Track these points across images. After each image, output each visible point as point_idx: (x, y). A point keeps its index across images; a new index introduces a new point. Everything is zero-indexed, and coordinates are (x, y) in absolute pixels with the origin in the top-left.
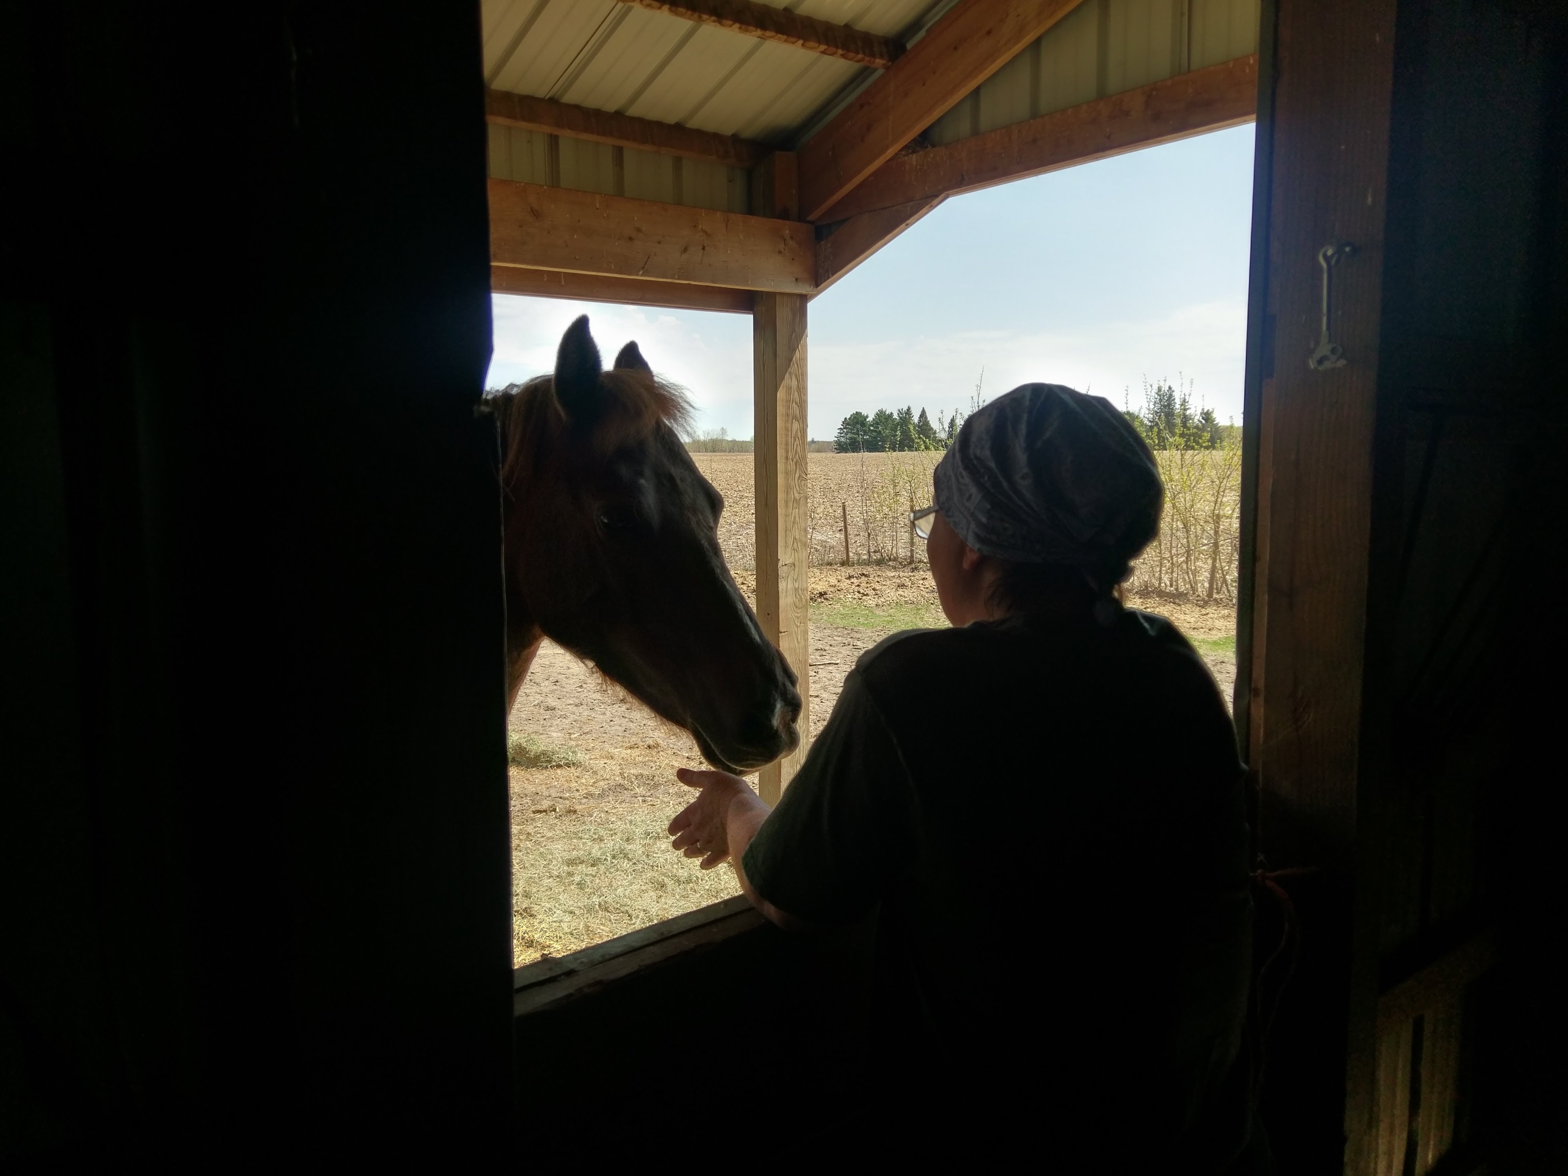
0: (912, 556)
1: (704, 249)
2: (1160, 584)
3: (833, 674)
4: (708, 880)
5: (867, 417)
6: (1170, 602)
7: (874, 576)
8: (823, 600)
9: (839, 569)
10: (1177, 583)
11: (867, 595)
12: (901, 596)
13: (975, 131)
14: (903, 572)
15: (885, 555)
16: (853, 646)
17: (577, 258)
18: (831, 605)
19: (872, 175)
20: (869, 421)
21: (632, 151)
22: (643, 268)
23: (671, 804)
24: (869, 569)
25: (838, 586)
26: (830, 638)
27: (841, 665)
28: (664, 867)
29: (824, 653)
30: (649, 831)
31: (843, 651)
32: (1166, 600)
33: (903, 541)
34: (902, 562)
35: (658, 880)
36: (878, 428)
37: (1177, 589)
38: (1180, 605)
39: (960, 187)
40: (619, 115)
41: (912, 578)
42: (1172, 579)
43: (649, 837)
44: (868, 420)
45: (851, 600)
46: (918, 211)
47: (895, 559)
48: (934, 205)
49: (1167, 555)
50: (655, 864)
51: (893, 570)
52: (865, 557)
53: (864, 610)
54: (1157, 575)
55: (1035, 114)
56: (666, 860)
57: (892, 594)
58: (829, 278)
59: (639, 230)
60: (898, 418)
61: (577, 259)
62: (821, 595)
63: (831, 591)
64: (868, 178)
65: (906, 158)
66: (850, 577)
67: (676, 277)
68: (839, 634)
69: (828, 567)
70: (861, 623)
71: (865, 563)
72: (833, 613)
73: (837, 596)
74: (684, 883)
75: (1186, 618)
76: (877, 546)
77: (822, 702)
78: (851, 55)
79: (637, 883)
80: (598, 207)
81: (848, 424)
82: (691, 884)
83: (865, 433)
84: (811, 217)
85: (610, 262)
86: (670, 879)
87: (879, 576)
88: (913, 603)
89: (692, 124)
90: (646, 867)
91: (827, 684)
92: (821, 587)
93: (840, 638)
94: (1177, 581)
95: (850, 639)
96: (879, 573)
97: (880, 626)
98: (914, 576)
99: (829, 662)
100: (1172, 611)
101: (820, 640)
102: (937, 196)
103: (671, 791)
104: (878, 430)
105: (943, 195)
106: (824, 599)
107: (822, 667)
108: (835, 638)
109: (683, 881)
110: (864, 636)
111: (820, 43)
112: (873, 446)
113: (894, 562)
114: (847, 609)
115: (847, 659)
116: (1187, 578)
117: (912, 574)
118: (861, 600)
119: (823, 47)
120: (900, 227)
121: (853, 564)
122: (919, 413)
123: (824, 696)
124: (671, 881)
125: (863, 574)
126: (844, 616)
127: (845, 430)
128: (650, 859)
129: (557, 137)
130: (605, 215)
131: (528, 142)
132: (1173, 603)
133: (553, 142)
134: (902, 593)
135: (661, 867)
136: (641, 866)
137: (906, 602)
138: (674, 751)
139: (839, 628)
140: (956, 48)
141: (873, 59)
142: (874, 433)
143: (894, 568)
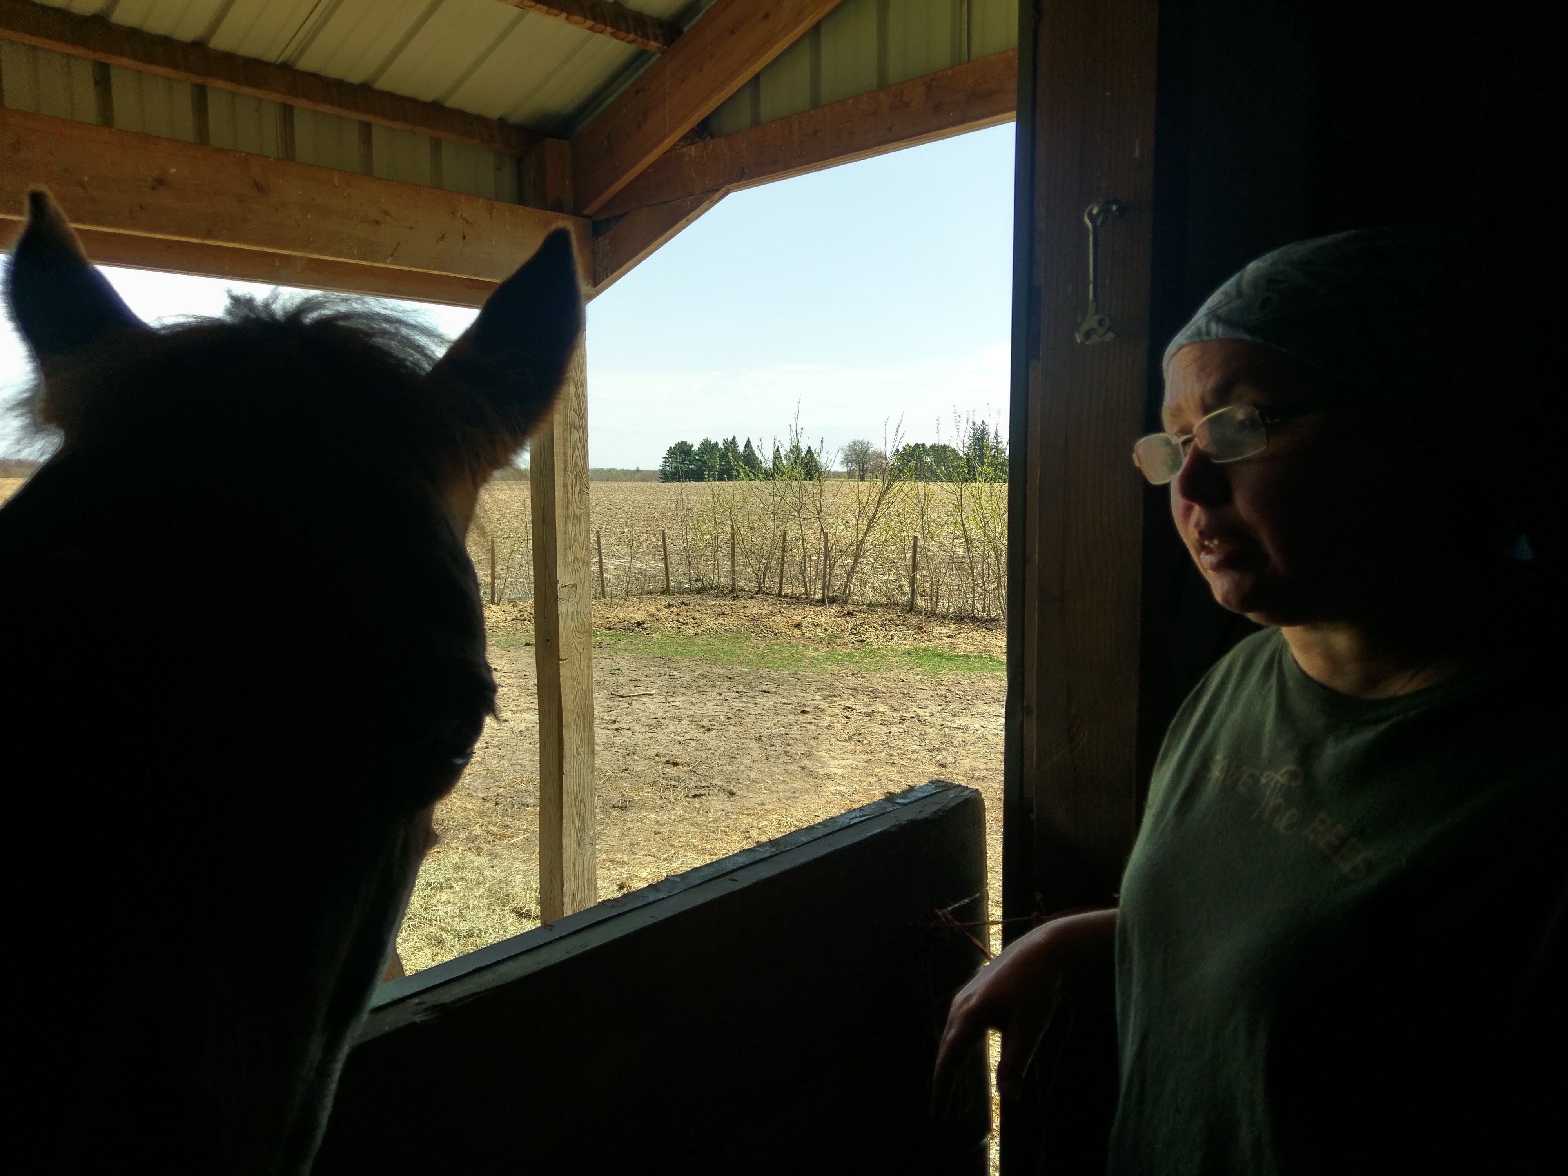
0: (734, 584)
1: (464, 237)
2: (973, 610)
3: (647, 705)
4: (492, 932)
5: (692, 446)
6: (983, 627)
7: (695, 605)
8: (641, 630)
9: (659, 597)
10: (989, 609)
11: (686, 624)
12: (721, 624)
13: (756, 122)
14: (725, 600)
15: (706, 583)
16: (670, 676)
17: (311, 240)
18: (648, 634)
19: (650, 166)
20: (694, 451)
21: (381, 129)
22: (392, 255)
23: (460, 850)
24: (690, 597)
25: (657, 615)
26: (646, 669)
27: (656, 696)
28: (444, 920)
29: (639, 684)
30: (431, 881)
31: (658, 682)
32: (979, 625)
33: (725, 569)
34: (724, 590)
35: (435, 936)
36: (704, 457)
37: (988, 615)
38: (990, 630)
39: (740, 180)
40: (365, 87)
41: (733, 607)
42: (984, 604)
43: (430, 888)
44: (693, 449)
45: (669, 629)
46: (698, 207)
47: (716, 588)
48: (715, 200)
49: (979, 581)
50: (433, 918)
51: (714, 599)
52: (686, 586)
53: (683, 639)
54: (970, 601)
55: (816, 104)
56: (446, 913)
57: (712, 623)
58: (607, 277)
59: (386, 213)
60: (723, 448)
61: (312, 242)
62: (639, 624)
63: (649, 621)
64: (646, 169)
65: (685, 149)
66: (669, 606)
67: (432, 267)
68: (656, 664)
69: (648, 596)
70: (679, 652)
71: (686, 592)
72: (650, 643)
73: (655, 625)
74: (464, 937)
75: (997, 643)
76: (698, 575)
77: (633, 735)
78: (622, 34)
79: (411, 940)
80: (337, 185)
81: (673, 453)
82: (472, 938)
83: (691, 462)
84: (587, 211)
85: (352, 247)
86: (449, 934)
87: (699, 604)
88: (733, 632)
89: (453, 103)
90: (423, 921)
91: (640, 715)
92: (639, 617)
93: (657, 668)
94: (989, 607)
95: (667, 669)
96: (700, 602)
97: (698, 656)
98: (735, 604)
99: (644, 693)
100: (984, 636)
101: (635, 670)
102: (717, 190)
103: (460, 836)
104: (703, 459)
105: (724, 189)
106: (642, 628)
107: (636, 698)
108: (651, 668)
109: (464, 935)
110: (681, 665)
111: (585, 17)
112: (697, 476)
113: (716, 591)
114: (665, 639)
115: (663, 690)
116: (999, 604)
117: (733, 603)
118: (680, 630)
119: (590, 23)
120: (681, 223)
121: (674, 593)
122: (745, 443)
123: (636, 728)
124: (450, 936)
125: (684, 603)
126: (661, 646)
127: (670, 459)
128: (428, 913)
129: (291, 107)
130: (345, 195)
131: (257, 111)
132: (985, 628)
133: (287, 113)
134: (722, 622)
135: (440, 921)
136: (416, 921)
137: (726, 631)
138: (468, 791)
139: (656, 657)
140: (732, 32)
141: (646, 41)
142: (699, 463)
143: (716, 597)
